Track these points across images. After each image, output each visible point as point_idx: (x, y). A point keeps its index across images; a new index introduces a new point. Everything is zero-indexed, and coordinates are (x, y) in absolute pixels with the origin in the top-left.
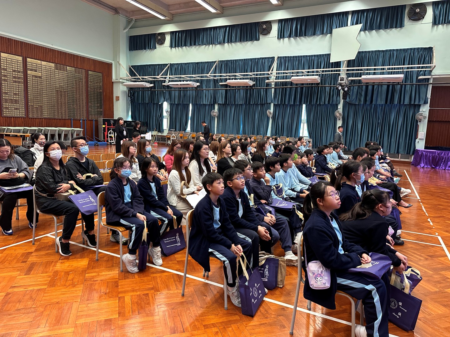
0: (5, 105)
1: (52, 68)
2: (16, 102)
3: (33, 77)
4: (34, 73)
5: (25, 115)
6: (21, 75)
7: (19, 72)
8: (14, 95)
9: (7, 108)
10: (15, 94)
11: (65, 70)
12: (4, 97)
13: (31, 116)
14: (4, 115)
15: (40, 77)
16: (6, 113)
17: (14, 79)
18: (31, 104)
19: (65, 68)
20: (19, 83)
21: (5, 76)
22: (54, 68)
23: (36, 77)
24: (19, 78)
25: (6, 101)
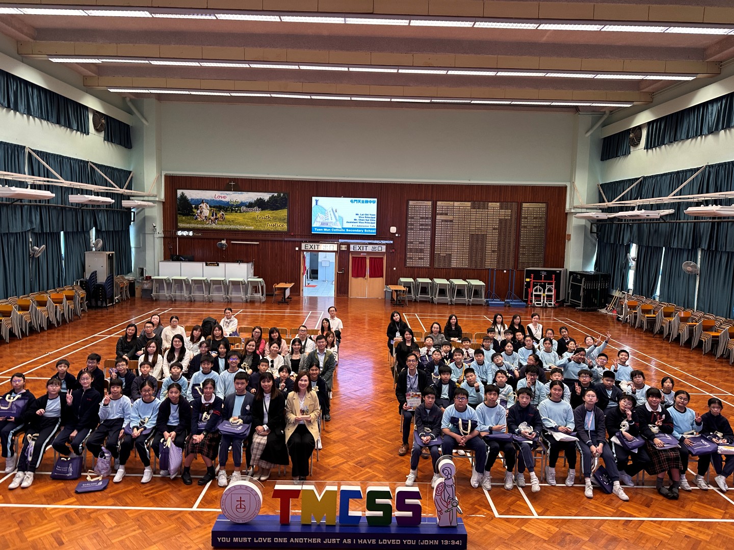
0: (409, 255)
1: (468, 208)
2: (422, 251)
3: (442, 222)
4: (444, 217)
5: (430, 265)
6: (429, 221)
7: (427, 218)
8: (419, 244)
9: (411, 258)
10: (421, 243)
11: (486, 207)
12: (409, 246)
13: (436, 266)
14: (408, 265)
15: (451, 221)
16: (409, 263)
17: (421, 227)
18: (438, 252)
19: (486, 205)
20: (427, 230)
21: (412, 225)
22: (470, 208)
23: (446, 221)
24: (426, 225)
25: (411, 250)
